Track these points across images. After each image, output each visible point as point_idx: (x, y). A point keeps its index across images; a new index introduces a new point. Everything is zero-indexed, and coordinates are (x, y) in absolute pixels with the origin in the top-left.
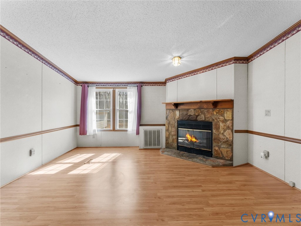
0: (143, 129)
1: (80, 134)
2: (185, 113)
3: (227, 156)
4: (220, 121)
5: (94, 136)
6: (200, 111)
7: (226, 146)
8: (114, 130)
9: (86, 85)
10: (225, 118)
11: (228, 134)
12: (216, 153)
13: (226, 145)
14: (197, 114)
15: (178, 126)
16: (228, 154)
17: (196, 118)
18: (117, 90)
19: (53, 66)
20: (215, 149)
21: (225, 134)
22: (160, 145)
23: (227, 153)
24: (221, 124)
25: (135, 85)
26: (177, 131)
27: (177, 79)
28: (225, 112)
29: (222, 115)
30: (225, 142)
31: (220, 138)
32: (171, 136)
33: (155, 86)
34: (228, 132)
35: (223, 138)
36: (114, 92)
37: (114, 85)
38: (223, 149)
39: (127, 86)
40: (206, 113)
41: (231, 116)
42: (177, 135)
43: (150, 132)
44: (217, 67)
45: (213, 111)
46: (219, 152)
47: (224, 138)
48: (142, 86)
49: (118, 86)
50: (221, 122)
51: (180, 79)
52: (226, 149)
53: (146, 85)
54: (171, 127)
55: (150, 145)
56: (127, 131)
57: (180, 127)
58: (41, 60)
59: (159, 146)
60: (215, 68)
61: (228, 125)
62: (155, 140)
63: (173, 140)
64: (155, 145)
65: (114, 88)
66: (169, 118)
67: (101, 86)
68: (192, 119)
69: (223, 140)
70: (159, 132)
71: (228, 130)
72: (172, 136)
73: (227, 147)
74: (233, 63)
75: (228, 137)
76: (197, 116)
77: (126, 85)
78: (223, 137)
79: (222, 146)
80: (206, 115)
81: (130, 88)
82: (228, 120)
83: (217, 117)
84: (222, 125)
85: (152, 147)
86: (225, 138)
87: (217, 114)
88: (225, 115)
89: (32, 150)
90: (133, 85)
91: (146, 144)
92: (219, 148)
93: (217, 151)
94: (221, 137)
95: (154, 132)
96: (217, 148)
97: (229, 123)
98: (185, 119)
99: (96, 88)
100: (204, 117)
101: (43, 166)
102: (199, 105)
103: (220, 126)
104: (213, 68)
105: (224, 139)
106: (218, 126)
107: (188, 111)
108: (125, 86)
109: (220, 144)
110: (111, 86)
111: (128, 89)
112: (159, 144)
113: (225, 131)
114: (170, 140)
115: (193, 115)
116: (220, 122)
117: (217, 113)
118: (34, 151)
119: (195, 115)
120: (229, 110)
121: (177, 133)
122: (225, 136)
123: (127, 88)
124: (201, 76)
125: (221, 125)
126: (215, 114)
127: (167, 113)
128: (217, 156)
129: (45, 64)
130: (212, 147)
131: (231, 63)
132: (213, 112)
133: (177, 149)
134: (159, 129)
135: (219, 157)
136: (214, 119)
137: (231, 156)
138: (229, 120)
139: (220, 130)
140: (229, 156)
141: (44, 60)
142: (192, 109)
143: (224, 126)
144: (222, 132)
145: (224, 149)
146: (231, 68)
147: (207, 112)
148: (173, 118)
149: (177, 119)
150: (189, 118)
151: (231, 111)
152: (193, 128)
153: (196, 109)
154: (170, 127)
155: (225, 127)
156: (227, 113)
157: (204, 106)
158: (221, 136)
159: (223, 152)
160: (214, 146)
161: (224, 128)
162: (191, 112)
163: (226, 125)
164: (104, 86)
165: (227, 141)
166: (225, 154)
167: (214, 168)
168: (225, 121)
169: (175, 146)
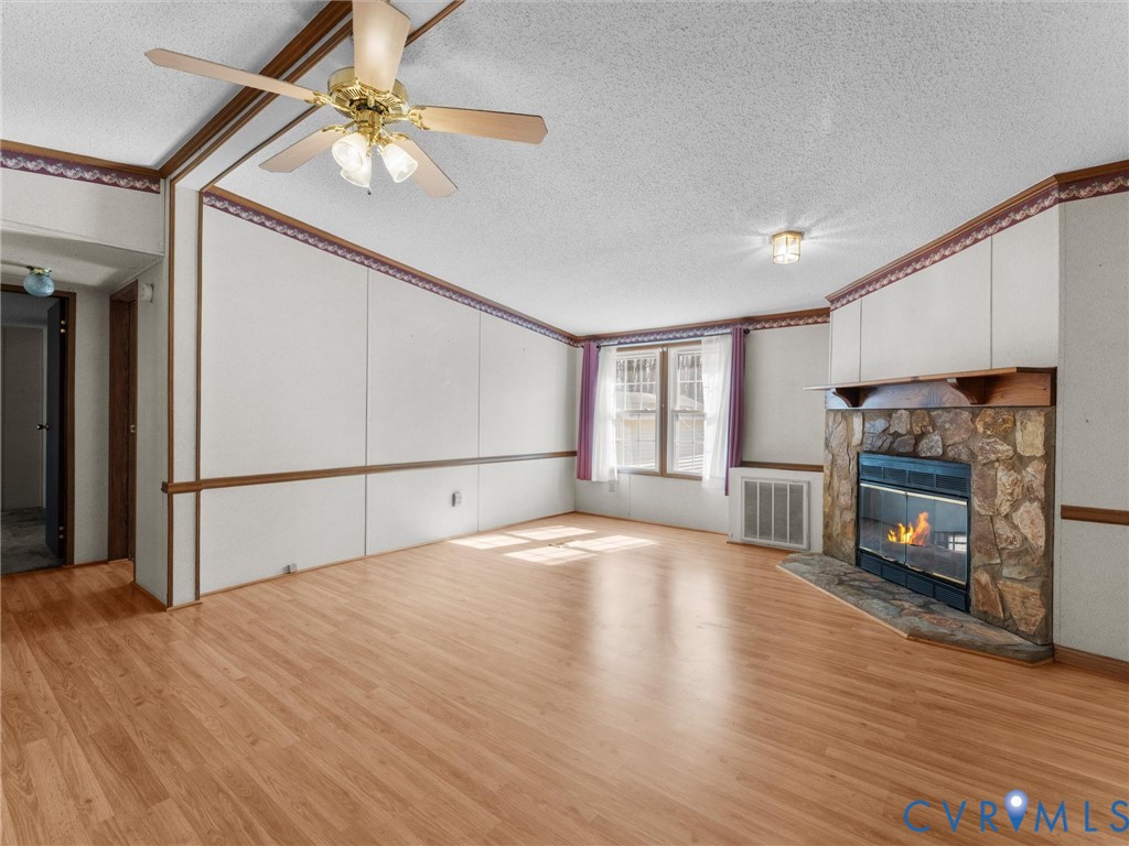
0: (742, 478)
1: (579, 477)
2: (880, 424)
3: (1025, 619)
4: (998, 460)
5: (613, 485)
6: (930, 416)
7: (1020, 573)
8: (663, 472)
9: (594, 345)
10: (1015, 451)
11: (1028, 522)
12: (980, 596)
13: (1019, 568)
14: (917, 430)
15: (858, 474)
16: (1030, 611)
17: (916, 444)
18: (673, 352)
19: (506, 312)
20: (978, 581)
21: (1016, 518)
22: (802, 538)
23: (1023, 603)
24: (1000, 474)
25: (724, 331)
26: (855, 494)
27: (861, 296)
28: (1018, 424)
29: (1007, 437)
30: (1017, 555)
31: (999, 535)
32: (838, 513)
33: (798, 325)
34: (1028, 512)
35: (1008, 537)
36: (664, 356)
37: (664, 337)
38: (1009, 583)
39: (702, 335)
40: (947, 426)
41: (1039, 442)
42: (854, 508)
43: (765, 489)
44: (991, 230)
45: (974, 416)
46: (994, 594)
47: (1014, 538)
48: (747, 332)
49: (675, 338)
50: (1002, 467)
51: (868, 292)
52: (1019, 585)
53: (764, 328)
54: (839, 477)
55: (765, 533)
56: (699, 479)
57: (867, 478)
58: (478, 306)
59: (797, 542)
60: (987, 236)
61: (1027, 479)
62: (781, 521)
63: (844, 526)
64: (781, 535)
65: (663, 346)
66: (834, 443)
67: (632, 343)
68: (901, 450)
69: (1010, 547)
70: (796, 491)
71: (1027, 504)
72: (843, 509)
73: (1023, 578)
74: (1055, 204)
75: (1027, 532)
76: (918, 438)
77: (698, 333)
78: (1008, 530)
79: (1005, 572)
80: (948, 433)
81: (711, 341)
82: (1029, 457)
83: (988, 444)
84: (1004, 479)
85: (773, 542)
86: (1019, 537)
87: (989, 433)
88: (1019, 435)
89: (457, 495)
90: (720, 332)
91: (750, 526)
92: (995, 577)
93: (984, 588)
94: (1000, 532)
95: (780, 490)
96: (984, 578)
97: (1033, 474)
98: (881, 450)
99: (619, 350)
100: (940, 444)
101: (479, 533)
102: (925, 390)
103: (999, 482)
104: (980, 236)
105: (1011, 543)
106: (989, 482)
107: (890, 416)
108: (696, 336)
109: (999, 561)
110: (656, 340)
111: (703, 346)
112: (796, 535)
113: (1015, 506)
114: (836, 528)
115: (904, 432)
116: (996, 464)
117: (987, 426)
118: (460, 498)
119: (910, 432)
120: (1033, 413)
121: (854, 500)
122: (1015, 527)
123: (699, 342)
124: (937, 273)
125: (1004, 477)
126: (981, 430)
127: (827, 426)
128: (985, 612)
129: (486, 311)
130: (969, 571)
131: (1047, 203)
132: (973, 421)
133: (854, 563)
134: (799, 481)
135: (995, 617)
136: (976, 450)
137: (1039, 618)
138: (1032, 458)
139: (997, 501)
140: (1033, 619)
141: (484, 304)
142: (903, 411)
143: (1015, 483)
144: (1005, 509)
145: (1015, 586)
146: (1046, 224)
147: (951, 422)
148: (845, 444)
149: (855, 446)
150: (892, 443)
151: (1042, 419)
152: (907, 485)
153: (916, 409)
154: (835, 477)
155: (1018, 490)
156: (1024, 427)
157: (944, 399)
158: (1002, 528)
159: (1008, 598)
160: (976, 568)
161: (1011, 494)
162: (901, 421)
163: (1021, 481)
164: (637, 342)
165: (1026, 552)
166: (1017, 610)
167: (916, 640)
168: (1018, 462)
169: (848, 551)
